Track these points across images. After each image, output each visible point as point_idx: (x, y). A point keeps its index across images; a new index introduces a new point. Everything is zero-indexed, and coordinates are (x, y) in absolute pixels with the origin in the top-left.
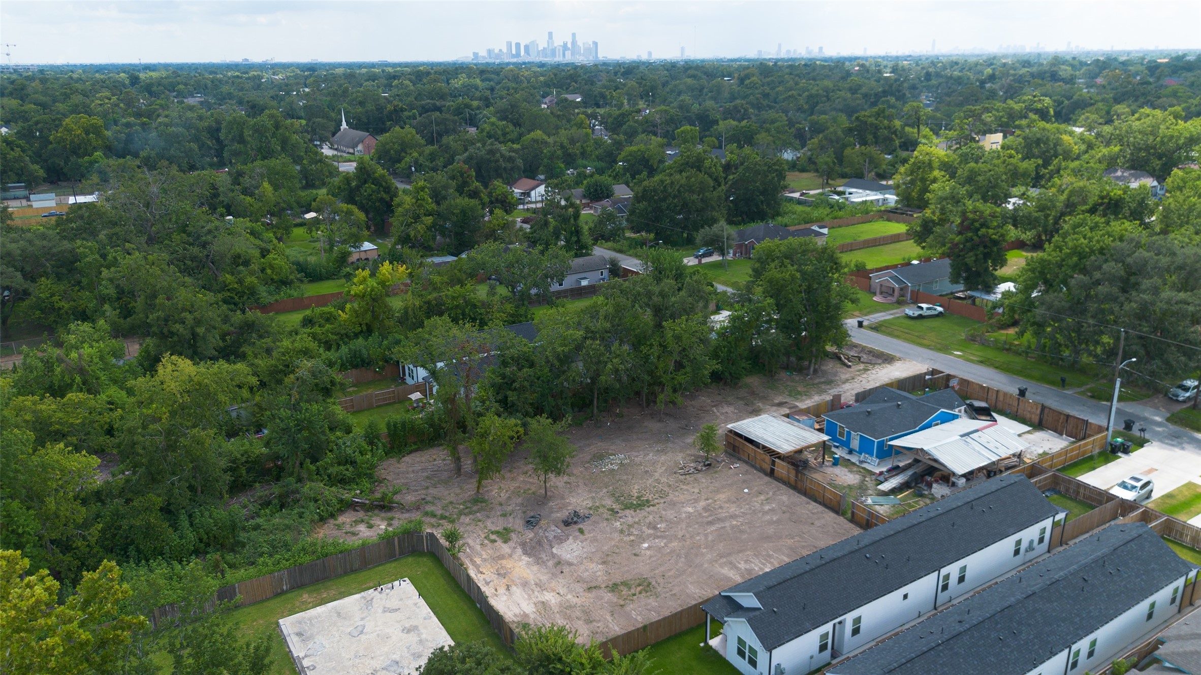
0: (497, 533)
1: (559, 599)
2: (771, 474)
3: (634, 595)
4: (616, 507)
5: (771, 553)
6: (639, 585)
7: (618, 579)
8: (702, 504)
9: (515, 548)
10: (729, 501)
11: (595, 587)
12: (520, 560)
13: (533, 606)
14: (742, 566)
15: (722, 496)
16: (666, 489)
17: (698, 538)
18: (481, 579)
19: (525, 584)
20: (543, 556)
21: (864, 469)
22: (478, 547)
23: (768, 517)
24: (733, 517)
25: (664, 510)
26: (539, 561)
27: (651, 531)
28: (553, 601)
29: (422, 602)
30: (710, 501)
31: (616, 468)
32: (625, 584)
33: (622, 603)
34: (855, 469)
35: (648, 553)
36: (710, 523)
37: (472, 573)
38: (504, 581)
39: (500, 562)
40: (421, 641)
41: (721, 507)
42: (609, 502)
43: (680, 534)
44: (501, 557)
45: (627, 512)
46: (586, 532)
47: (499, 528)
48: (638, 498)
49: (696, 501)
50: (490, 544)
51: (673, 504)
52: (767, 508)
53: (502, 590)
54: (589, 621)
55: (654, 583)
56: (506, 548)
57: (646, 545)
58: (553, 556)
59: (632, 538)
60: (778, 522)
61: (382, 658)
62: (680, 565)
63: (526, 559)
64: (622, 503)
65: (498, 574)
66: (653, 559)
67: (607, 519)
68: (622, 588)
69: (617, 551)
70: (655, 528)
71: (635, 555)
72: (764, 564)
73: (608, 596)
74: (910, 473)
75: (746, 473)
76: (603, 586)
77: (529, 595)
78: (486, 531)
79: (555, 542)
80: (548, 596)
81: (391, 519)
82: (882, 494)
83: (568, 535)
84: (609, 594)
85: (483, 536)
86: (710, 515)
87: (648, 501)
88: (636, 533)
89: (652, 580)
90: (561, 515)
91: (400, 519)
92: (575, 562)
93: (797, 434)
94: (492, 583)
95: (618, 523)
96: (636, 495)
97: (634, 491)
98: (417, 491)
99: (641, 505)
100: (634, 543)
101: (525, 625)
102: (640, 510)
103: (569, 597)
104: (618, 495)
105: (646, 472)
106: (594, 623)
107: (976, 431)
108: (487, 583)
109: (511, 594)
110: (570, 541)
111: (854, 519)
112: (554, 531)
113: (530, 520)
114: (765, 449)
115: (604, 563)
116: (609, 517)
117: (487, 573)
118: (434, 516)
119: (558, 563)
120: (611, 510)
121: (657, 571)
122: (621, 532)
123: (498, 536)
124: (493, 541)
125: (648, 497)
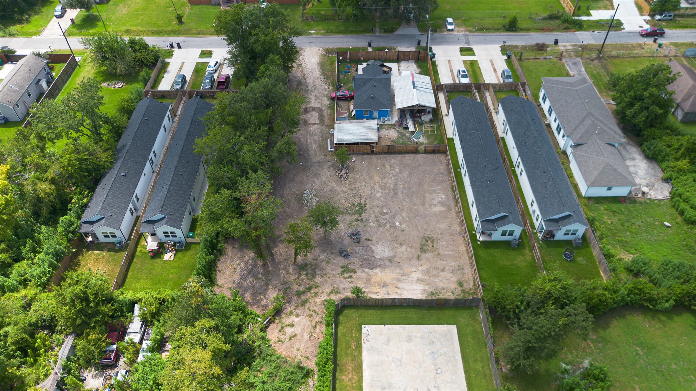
0: (343, 273)
1: (419, 273)
3: (433, 246)
4: (355, 217)
6: (427, 241)
7: (419, 246)
8: (377, 187)
9: (364, 271)
10: (382, 178)
11: (419, 256)
12: (376, 273)
13: (418, 284)
14: (435, 202)
15: (376, 178)
16: (354, 192)
17: (404, 204)
18: (382, 295)
19: (399, 280)
20: (379, 263)
21: (388, 124)
24: (396, 184)
25: (373, 202)
26: (383, 267)
27: (387, 217)
28: (420, 276)
29: (387, 326)
30: (377, 184)
31: (317, 199)
32: (423, 245)
33: (437, 253)
34: (386, 127)
35: (404, 226)
36: (395, 194)
37: (374, 296)
38: (390, 286)
39: (372, 282)
40: (421, 338)
41: (385, 184)
42: (349, 218)
43: (397, 207)
44: (369, 280)
45: (364, 216)
46: (370, 238)
47: (340, 270)
48: (353, 205)
49: (373, 188)
50: (352, 279)
51: (370, 197)
52: (397, 170)
53: (399, 291)
54: (443, 270)
55: (429, 236)
56: (361, 275)
57: (397, 224)
58: (382, 259)
59: (388, 225)
60: (411, 173)
61: (426, 358)
62: (421, 220)
63: (375, 271)
64: (354, 214)
65: (383, 286)
66: (411, 226)
68: (425, 248)
69: (395, 235)
70: (386, 214)
71: (403, 231)
72: (439, 196)
73: (428, 255)
74: (408, 116)
75: (363, 160)
76: (420, 253)
77: (409, 282)
78: (338, 276)
79: (370, 253)
80: (415, 276)
81: (291, 313)
82: (413, 133)
83: (368, 246)
84: (427, 254)
85: (342, 279)
86: (389, 190)
87: (360, 204)
88: (385, 222)
89: (426, 235)
90: (347, 241)
91: (295, 309)
92: (394, 254)
93: (364, 127)
94: (390, 293)
95: (372, 224)
96: (350, 205)
97: (346, 203)
98: (266, 290)
99: (361, 209)
100: (393, 226)
101: (432, 294)
102: (366, 210)
103: (420, 269)
104: (345, 211)
105: (331, 190)
106: (445, 269)
107: (413, 82)
108: (388, 294)
109: (404, 289)
110: (374, 248)
111: (426, 152)
112: (360, 249)
113: (344, 254)
114: (366, 144)
115: (401, 244)
116: (363, 224)
117: (379, 290)
118: (304, 292)
119: (390, 261)
120: (357, 220)
121: (421, 231)
122: (380, 226)
123: (347, 273)
124: (351, 277)
125: (356, 202)
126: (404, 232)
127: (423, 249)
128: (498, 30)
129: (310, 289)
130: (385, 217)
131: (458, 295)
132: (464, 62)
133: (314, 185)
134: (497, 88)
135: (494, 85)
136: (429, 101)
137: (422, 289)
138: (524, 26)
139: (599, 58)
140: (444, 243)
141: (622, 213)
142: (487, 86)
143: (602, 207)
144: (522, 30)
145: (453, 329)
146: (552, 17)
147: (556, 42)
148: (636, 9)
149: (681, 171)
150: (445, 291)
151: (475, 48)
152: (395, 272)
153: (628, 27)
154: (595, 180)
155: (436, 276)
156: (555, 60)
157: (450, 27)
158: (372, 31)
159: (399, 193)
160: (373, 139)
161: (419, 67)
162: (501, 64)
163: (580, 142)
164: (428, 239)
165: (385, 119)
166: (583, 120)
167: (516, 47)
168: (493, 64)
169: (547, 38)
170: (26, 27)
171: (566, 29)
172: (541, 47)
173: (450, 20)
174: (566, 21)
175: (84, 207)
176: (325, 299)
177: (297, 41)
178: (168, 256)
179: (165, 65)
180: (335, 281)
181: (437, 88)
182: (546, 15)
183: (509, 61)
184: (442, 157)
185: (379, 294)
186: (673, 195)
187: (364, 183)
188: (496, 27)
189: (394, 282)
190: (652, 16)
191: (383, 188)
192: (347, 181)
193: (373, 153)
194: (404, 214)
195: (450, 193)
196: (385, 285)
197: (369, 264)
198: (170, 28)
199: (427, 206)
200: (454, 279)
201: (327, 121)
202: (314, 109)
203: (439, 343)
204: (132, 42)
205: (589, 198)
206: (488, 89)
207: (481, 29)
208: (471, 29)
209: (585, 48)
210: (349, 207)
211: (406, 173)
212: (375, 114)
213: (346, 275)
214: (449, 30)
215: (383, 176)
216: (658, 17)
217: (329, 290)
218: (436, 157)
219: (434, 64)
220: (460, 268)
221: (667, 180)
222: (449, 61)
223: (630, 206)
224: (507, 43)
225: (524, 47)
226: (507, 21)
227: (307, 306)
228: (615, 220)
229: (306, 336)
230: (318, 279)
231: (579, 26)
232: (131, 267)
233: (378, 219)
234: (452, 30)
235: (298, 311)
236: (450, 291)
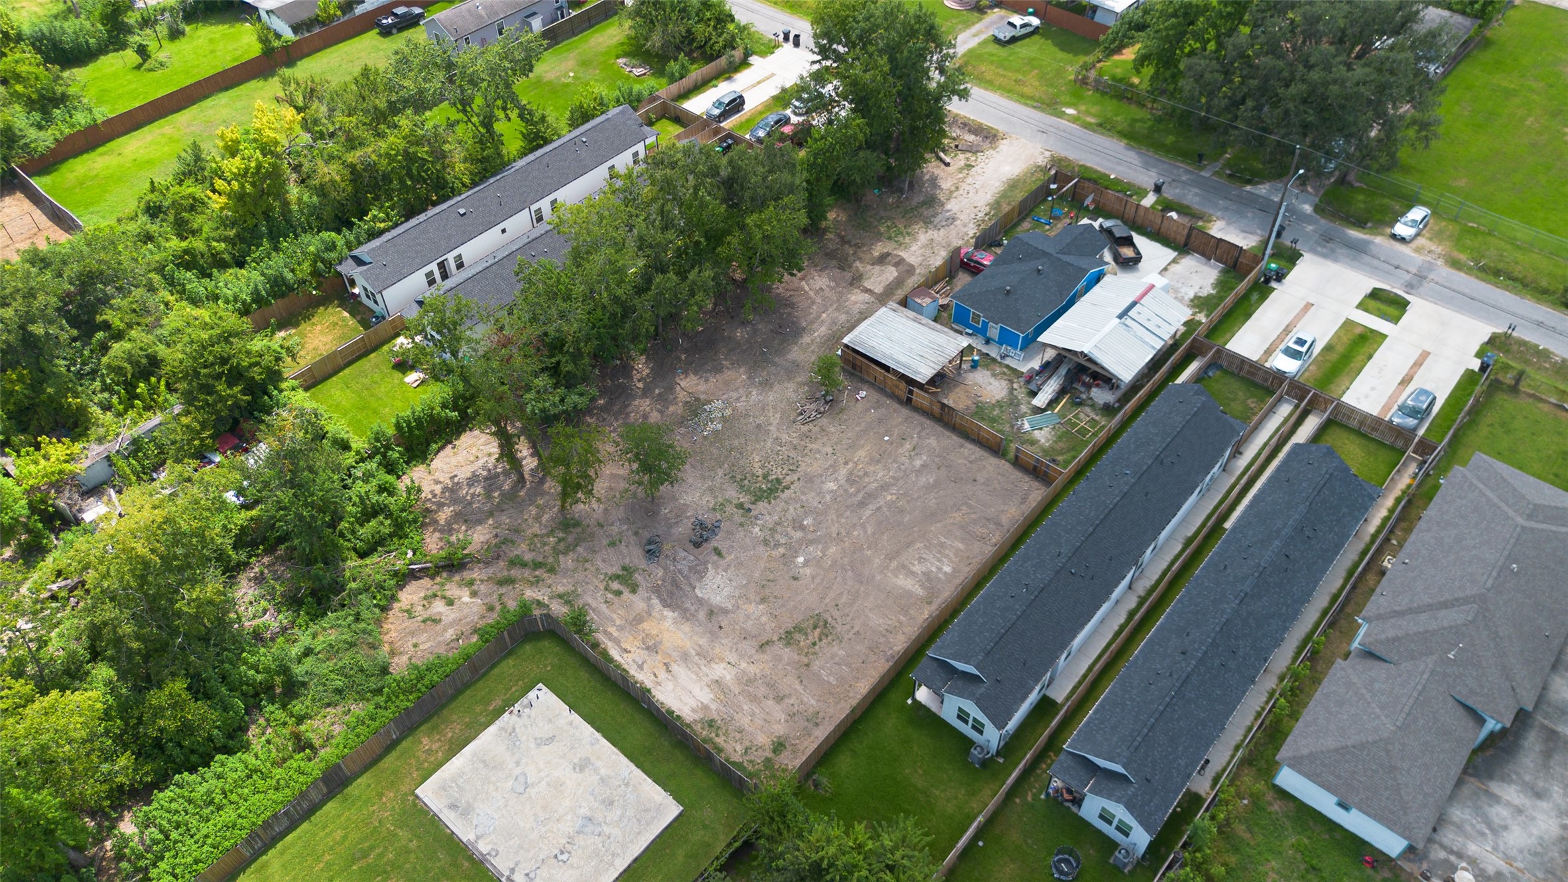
0: (617, 577)
1: (734, 671)
2: (908, 402)
3: (814, 644)
4: (744, 499)
5: (943, 540)
6: (815, 627)
7: (789, 626)
8: (843, 472)
9: (649, 599)
10: (873, 461)
11: (767, 643)
12: (664, 618)
13: (707, 690)
14: (918, 568)
15: (861, 454)
16: (793, 454)
17: (855, 533)
18: (630, 660)
19: (685, 657)
20: (688, 605)
21: (1008, 366)
22: (603, 607)
23: (923, 480)
24: (884, 487)
25: (803, 493)
26: (686, 616)
27: (799, 534)
28: (728, 677)
29: (575, 717)
30: (851, 465)
31: (719, 427)
32: (798, 629)
33: (806, 661)
34: (998, 370)
35: (808, 571)
36: (862, 504)
37: (614, 653)
38: (659, 657)
39: (640, 627)
40: (602, 779)
41: (866, 474)
42: (732, 493)
43: (834, 530)
44: (639, 619)
45: (762, 506)
46: (724, 552)
47: (616, 569)
48: (765, 476)
49: (834, 467)
50: (616, 599)
51: (810, 480)
52: (918, 463)
53: (662, 675)
54: (779, 699)
55: (830, 620)
56: (637, 602)
57: (801, 559)
58: (701, 602)
59: (781, 550)
60: (936, 485)
61: (569, 817)
62: (850, 583)
63: (668, 613)
64: (748, 492)
65: (648, 648)
66: (817, 581)
67: (741, 525)
68: (797, 636)
69: (772, 577)
70: (802, 528)
71: (795, 579)
72: (939, 561)
73: (787, 653)
74: (1063, 371)
75: (877, 406)
76: (775, 638)
77: (697, 675)
78: (602, 577)
79: (693, 578)
80: (720, 671)
81: (471, 583)
82: (1037, 412)
83: (705, 563)
84: (787, 650)
85: (602, 587)
86: (858, 491)
87: (778, 481)
88: (783, 541)
89: (827, 616)
90: (683, 529)
91: (482, 581)
92: (730, 607)
93: (931, 342)
94: (645, 666)
95: (757, 529)
96: (760, 472)
97: (757, 465)
98: (479, 522)
99: (772, 490)
100: (787, 559)
101: (711, 724)
102: (775, 498)
103: (744, 665)
104: (739, 477)
105: (759, 426)
106: (786, 700)
107: (1134, 304)
108: (641, 667)
109: (675, 678)
110: (711, 572)
111: (1018, 462)
112: (686, 559)
113: (652, 551)
114: (903, 377)
115: (763, 600)
116: (742, 520)
117: (632, 650)
118: (524, 565)
119: (711, 613)
120: (740, 506)
121: (827, 600)
122: (766, 542)
123: (620, 583)
124: (618, 593)
125: (777, 473)
126: (795, 583)
127: (788, 638)
128: (1537, 291)
129: (538, 566)
130: (792, 533)
131: (751, 761)
132: (1348, 324)
133: (743, 399)
137: (705, 702)
140: (842, 653)
145: (672, 809)
150: (738, 736)
151: (1419, 307)
152: (695, 638)
154: (1312, 757)
155: (754, 699)
157: (1401, 230)
159: (872, 507)
160: (920, 373)
161: (1219, 283)
162: (1443, 375)
163: (1379, 650)
164: (821, 624)
165: (1012, 352)
166: (1445, 605)
168: (1418, 364)
173: (1419, 213)
176: (540, 598)
178: (413, 377)
179: (741, 67)
180: (587, 583)
181: (1190, 350)
185: (625, 655)
187: (830, 450)
188: (1544, 283)
189: (675, 654)
191: (852, 480)
192: (805, 428)
193: (905, 402)
194: (833, 550)
195: (968, 570)
196: (652, 648)
197: (671, 594)
199: (894, 564)
200: (780, 729)
202: (899, 263)
203: (619, 813)
208: (1463, 257)
210: (753, 475)
211: (929, 479)
212: (993, 330)
213: (615, 586)
214: (1394, 237)
215: (878, 458)
217: (561, 589)
219: (1259, 297)
220: (814, 720)
222: (1309, 306)
224: (1522, 333)
227: (503, 590)
229: (450, 634)
230: (567, 561)
232: (358, 364)
233: (779, 529)
234: (1402, 240)
235: (483, 588)
236: (747, 744)
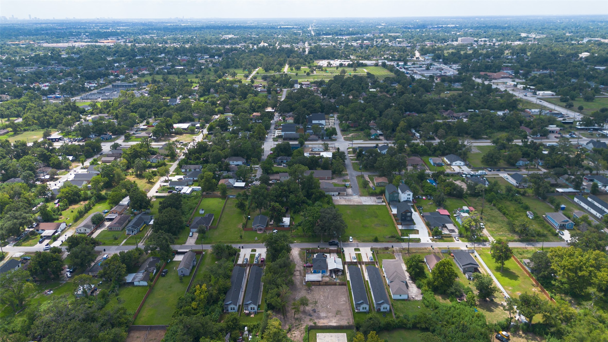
3: (340, 313)
5: (341, 296)
7: (335, 313)
8: (321, 296)
9: (317, 319)
12: (321, 320)
14: (341, 300)
15: (321, 293)
16: (313, 297)
17: (331, 301)
20: (322, 318)
24: (328, 295)
25: (320, 301)
26: (324, 319)
29: (324, 333)
33: (341, 315)
34: (325, 276)
35: (331, 307)
40: (335, 336)
43: (328, 302)
46: (319, 311)
47: (309, 320)
51: (319, 299)
52: (329, 290)
59: (325, 307)
62: (336, 306)
64: (314, 304)
66: (333, 308)
69: (327, 310)
72: (343, 299)
73: (338, 316)
74: (333, 272)
75: (317, 287)
76: (335, 315)
77: (332, 323)
79: (319, 315)
80: (334, 321)
82: (335, 279)
86: (326, 297)
90: (311, 312)
91: (295, 330)
92: (327, 315)
93: (317, 276)
95: (320, 307)
98: (286, 325)
99: (316, 303)
100: (327, 308)
102: (318, 303)
103: (336, 319)
106: (344, 319)
107: (335, 261)
111: (339, 285)
112: (316, 314)
113: (310, 315)
114: (317, 281)
115: (330, 313)
116: (317, 307)
120: (314, 306)
121: (336, 309)
122: (322, 307)
125: (314, 300)
126: (331, 309)
127: (337, 314)
128: (370, 242)
129: (299, 325)
130: (324, 305)
132: (356, 254)
133: (299, 295)
134: (367, 264)
135: (366, 262)
136: (341, 267)
137: (336, 324)
138: (381, 240)
139: (409, 253)
140: (344, 312)
141: (405, 304)
142: (363, 263)
143: (399, 302)
144: (380, 242)
145: (345, 334)
146: (392, 237)
147: (393, 247)
148: (428, 234)
149: (426, 291)
150: (343, 324)
151: (360, 248)
152: (327, 319)
153: (422, 241)
154: (395, 292)
155: (340, 321)
156: (391, 253)
157: (351, 240)
158: (319, 241)
159: (329, 298)
160: (320, 280)
161: (338, 255)
162: (370, 254)
163: (392, 281)
164: (338, 311)
165: (325, 273)
166: (393, 274)
167: (377, 248)
168: (367, 255)
169: (389, 245)
170: (180, 241)
171: (398, 242)
172: (387, 249)
173: (351, 237)
174: (398, 238)
175: (224, 300)
176: (304, 327)
177: (291, 245)
178: (252, 316)
179: (239, 255)
180: (308, 323)
181: (344, 263)
182: (389, 236)
183: (373, 254)
184: (345, 287)
186: (423, 298)
187: (317, 295)
188: (370, 240)
189: (327, 323)
190: (433, 237)
191: (324, 296)
192: (311, 294)
193: (320, 285)
194: (331, 304)
195: (347, 298)
196: (324, 323)
197: (319, 318)
198: (237, 241)
199: (339, 302)
200: (347, 322)
201: (303, 274)
202: (297, 270)
203: (340, 337)
204: (228, 246)
205: (394, 300)
206: (363, 264)
207: (364, 241)
208: (360, 241)
209: (404, 249)
210: (312, 301)
211: (332, 292)
212: (321, 271)
213: (311, 321)
215: (324, 292)
216: (435, 237)
217: (305, 325)
218: (343, 286)
219: (344, 254)
220: (349, 319)
221: (422, 294)
222: (350, 253)
223: (408, 302)
224: (374, 247)
225: (380, 249)
226: (374, 238)
227: (299, 329)
228: (402, 306)
229: (299, 336)
230: (302, 322)
231: (403, 241)
233: (322, 305)
